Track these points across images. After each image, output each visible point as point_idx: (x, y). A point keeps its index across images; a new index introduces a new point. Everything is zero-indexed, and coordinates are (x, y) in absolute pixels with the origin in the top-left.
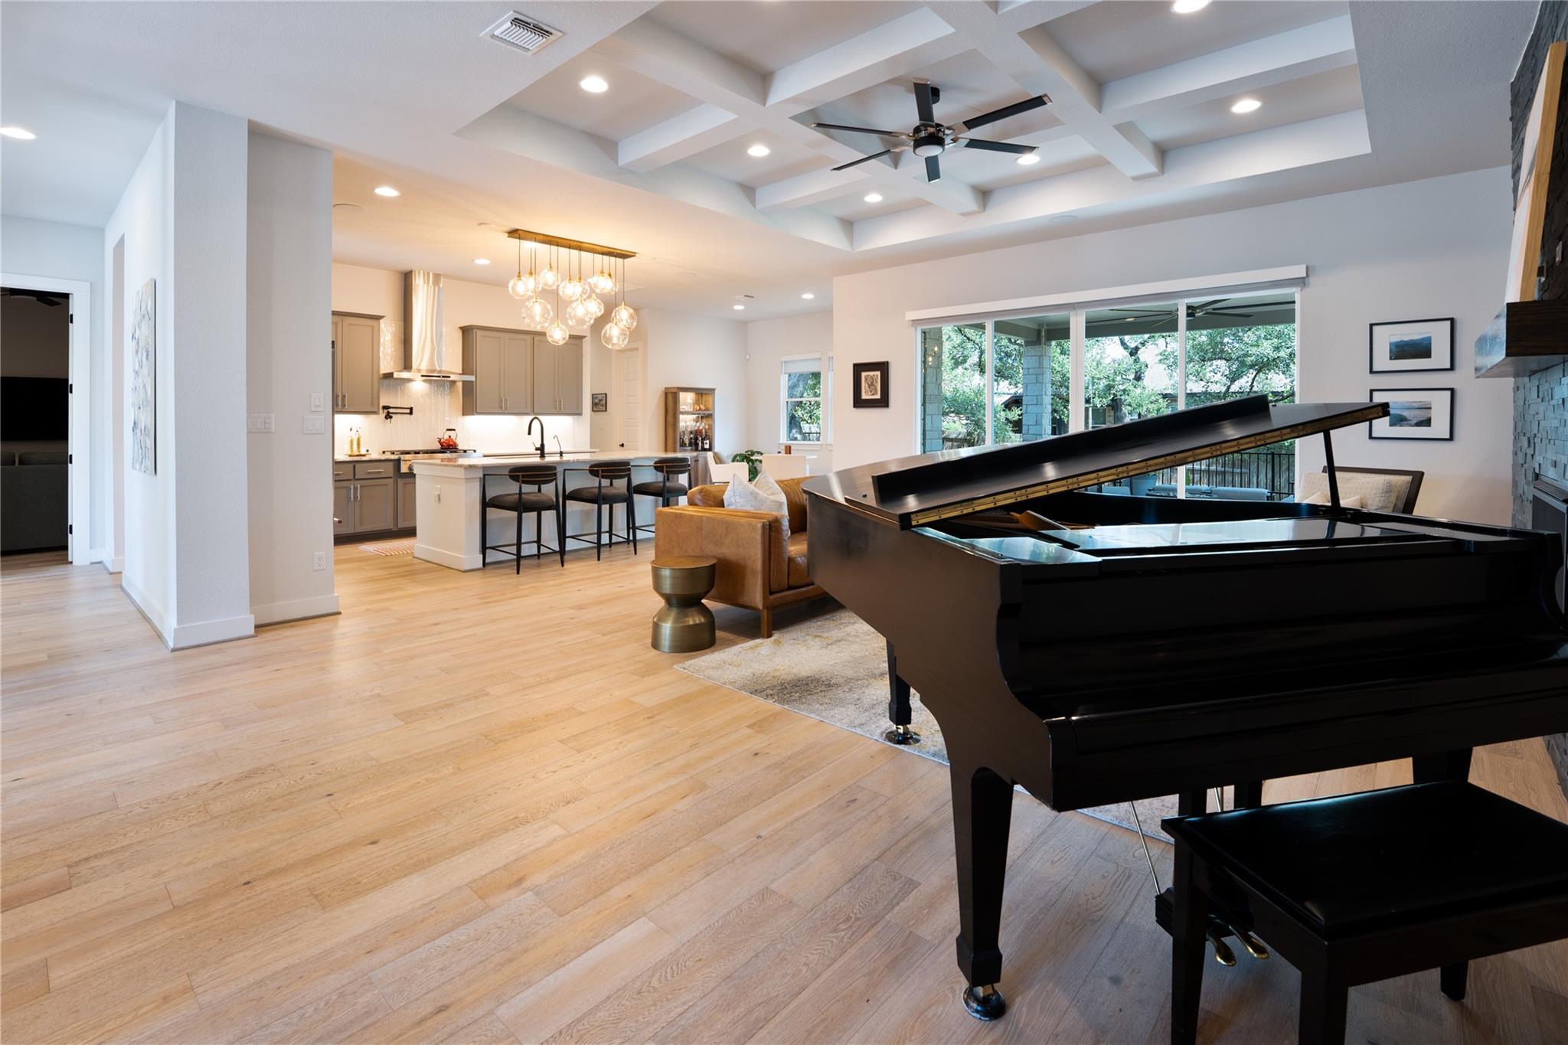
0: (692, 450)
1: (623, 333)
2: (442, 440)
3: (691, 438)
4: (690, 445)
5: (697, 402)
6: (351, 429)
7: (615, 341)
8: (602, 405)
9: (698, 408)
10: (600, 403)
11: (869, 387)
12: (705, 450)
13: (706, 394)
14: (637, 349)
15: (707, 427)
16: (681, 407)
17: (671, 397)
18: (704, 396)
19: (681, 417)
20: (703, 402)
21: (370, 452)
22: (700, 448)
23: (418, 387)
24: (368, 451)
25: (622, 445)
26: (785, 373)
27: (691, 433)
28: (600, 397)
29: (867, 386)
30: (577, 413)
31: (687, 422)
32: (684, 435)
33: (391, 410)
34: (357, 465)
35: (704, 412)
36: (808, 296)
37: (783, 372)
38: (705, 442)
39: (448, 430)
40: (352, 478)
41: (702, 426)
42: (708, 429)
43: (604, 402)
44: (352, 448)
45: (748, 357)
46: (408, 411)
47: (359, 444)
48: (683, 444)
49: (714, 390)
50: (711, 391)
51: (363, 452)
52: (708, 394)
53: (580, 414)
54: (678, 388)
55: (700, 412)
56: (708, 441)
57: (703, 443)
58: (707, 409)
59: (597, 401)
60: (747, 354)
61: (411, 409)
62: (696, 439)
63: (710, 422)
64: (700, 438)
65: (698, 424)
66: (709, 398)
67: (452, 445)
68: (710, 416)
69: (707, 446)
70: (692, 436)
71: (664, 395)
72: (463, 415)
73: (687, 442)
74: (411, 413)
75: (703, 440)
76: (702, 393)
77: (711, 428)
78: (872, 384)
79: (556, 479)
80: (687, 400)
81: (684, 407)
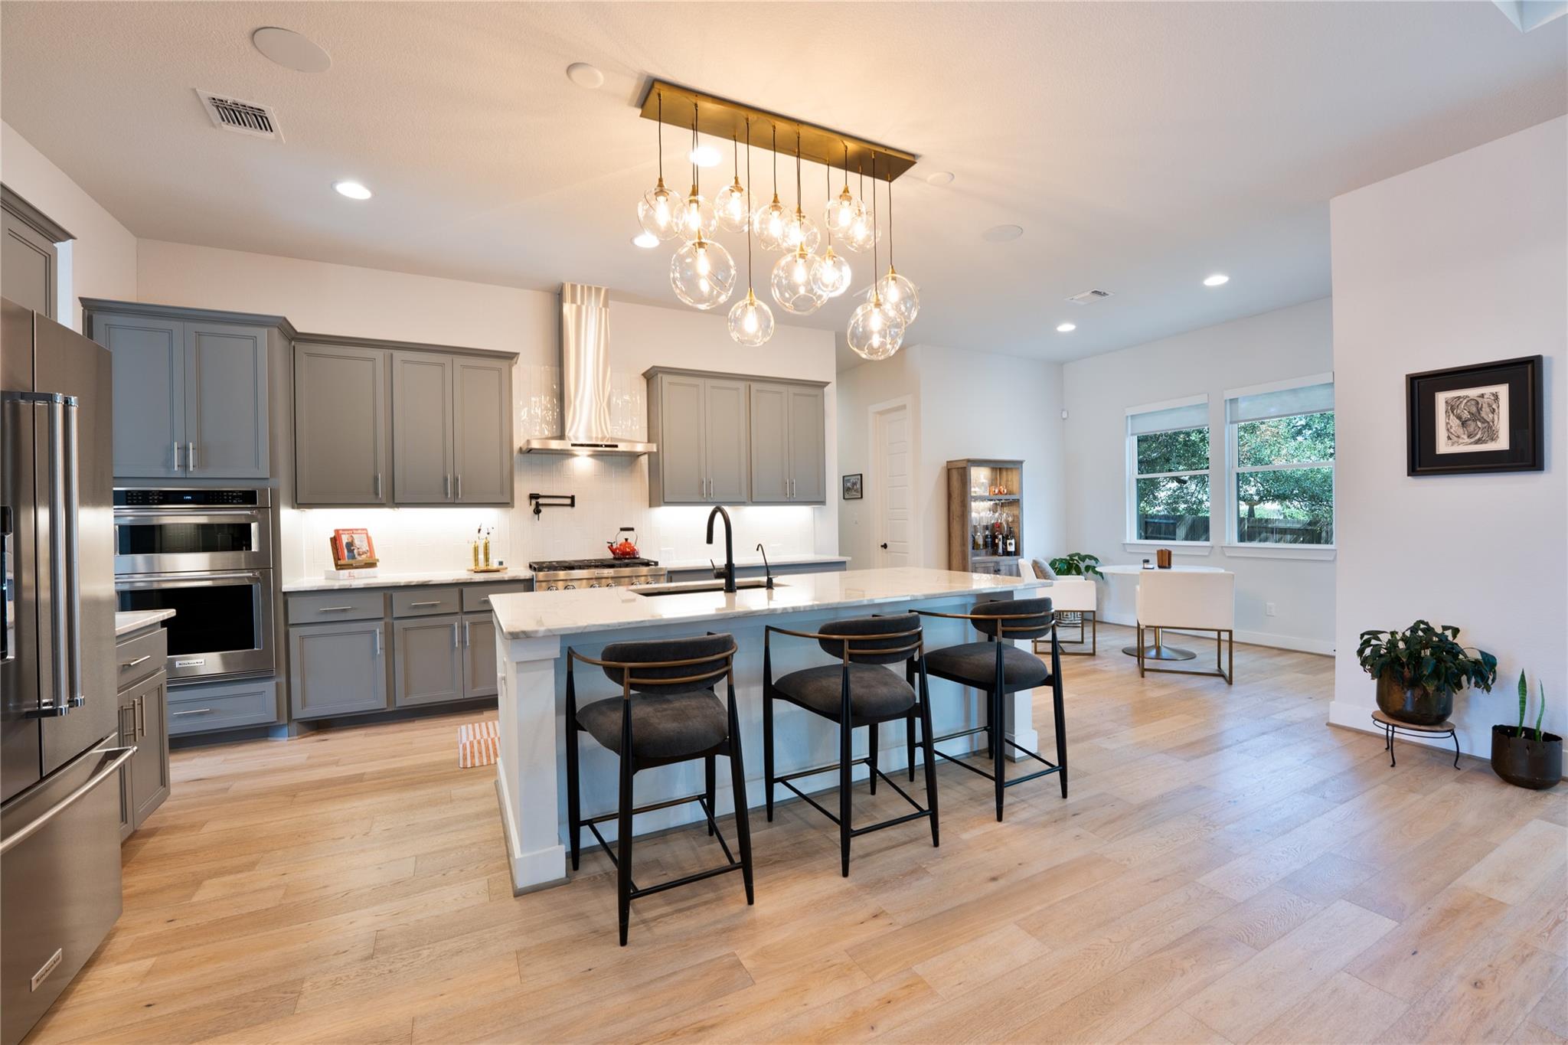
0: (987, 554)
1: (890, 325)
2: (615, 546)
3: (986, 536)
4: (986, 545)
5: (993, 482)
6: (479, 530)
7: (876, 341)
8: (856, 491)
9: (997, 491)
10: (853, 488)
11: (1464, 424)
12: (1009, 554)
13: (1007, 469)
14: (904, 407)
15: (1010, 519)
16: (973, 489)
17: (956, 476)
18: (1004, 473)
19: (974, 505)
20: (1003, 483)
21: (505, 565)
22: (1000, 550)
23: (583, 464)
24: (501, 563)
25: (885, 546)
26: (1132, 435)
27: (986, 528)
28: (853, 479)
29: (1455, 423)
30: (817, 499)
31: (981, 512)
32: (976, 532)
33: (541, 501)
34: (465, 590)
35: (1008, 497)
36: (1216, 280)
37: (1130, 432)
38: (1008, 541)
39: (622, 529)
40: (457, 610)
41: (1004, 517)
42: (1013, 522)
43: (858, 486)
44: (476, 560)
45: (1065, 415)
46: (568, 501)
47: (486, 554)
48: (975, 546)
49: (1021, 463)
50: (1016, 465)
51: (494, 565)
52: (1011, 469)
53: (823, 503)
54: (969, 461)
55: (1000, 497)
56: (1013, 541)
57: (1005, 544)
58: (1010, 493)
59: (849, 485)
60: (1063, 410)
61: (573, 498)
62: (994, 537)
63: (1016, 512)
64: (1000, 536)
65: (997, 515)
66: (1013, 477)
67: (628, 553)
68: (1015, 503)
69: (1011, 549)
70: (987, 533)
71: (945, 470)
72: (650, 506)
73: (980, 541)
74: (572, 505)
75: (1005, 538)
76: (1000, 468)
77: (1017, 520)
78: (1476, 416)
79: (729, 673)
80: (980, 477)
81: (977, 489)
